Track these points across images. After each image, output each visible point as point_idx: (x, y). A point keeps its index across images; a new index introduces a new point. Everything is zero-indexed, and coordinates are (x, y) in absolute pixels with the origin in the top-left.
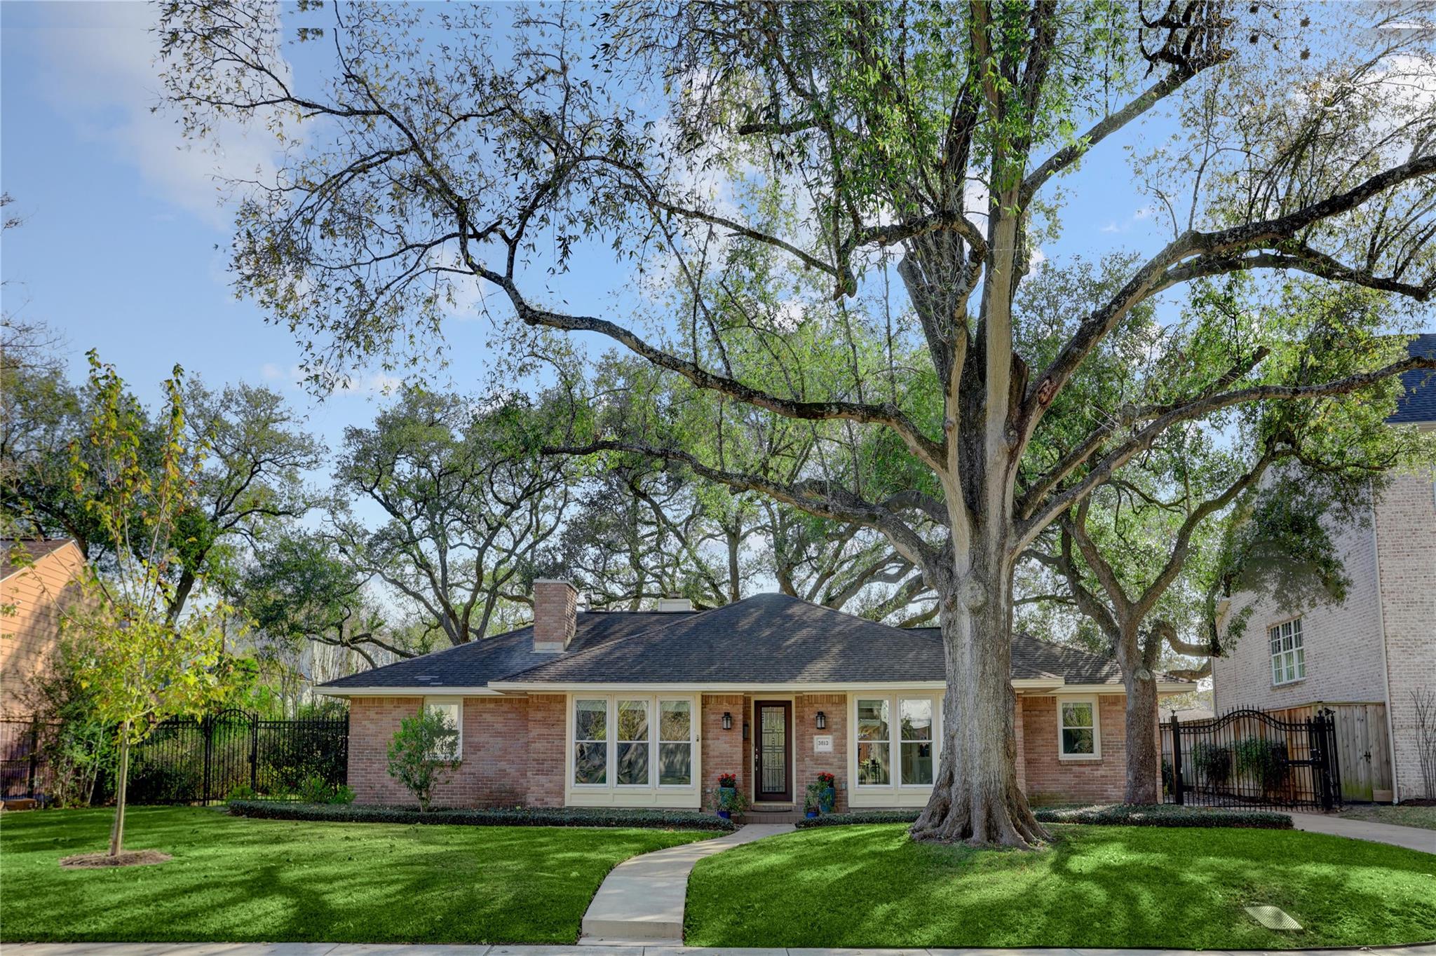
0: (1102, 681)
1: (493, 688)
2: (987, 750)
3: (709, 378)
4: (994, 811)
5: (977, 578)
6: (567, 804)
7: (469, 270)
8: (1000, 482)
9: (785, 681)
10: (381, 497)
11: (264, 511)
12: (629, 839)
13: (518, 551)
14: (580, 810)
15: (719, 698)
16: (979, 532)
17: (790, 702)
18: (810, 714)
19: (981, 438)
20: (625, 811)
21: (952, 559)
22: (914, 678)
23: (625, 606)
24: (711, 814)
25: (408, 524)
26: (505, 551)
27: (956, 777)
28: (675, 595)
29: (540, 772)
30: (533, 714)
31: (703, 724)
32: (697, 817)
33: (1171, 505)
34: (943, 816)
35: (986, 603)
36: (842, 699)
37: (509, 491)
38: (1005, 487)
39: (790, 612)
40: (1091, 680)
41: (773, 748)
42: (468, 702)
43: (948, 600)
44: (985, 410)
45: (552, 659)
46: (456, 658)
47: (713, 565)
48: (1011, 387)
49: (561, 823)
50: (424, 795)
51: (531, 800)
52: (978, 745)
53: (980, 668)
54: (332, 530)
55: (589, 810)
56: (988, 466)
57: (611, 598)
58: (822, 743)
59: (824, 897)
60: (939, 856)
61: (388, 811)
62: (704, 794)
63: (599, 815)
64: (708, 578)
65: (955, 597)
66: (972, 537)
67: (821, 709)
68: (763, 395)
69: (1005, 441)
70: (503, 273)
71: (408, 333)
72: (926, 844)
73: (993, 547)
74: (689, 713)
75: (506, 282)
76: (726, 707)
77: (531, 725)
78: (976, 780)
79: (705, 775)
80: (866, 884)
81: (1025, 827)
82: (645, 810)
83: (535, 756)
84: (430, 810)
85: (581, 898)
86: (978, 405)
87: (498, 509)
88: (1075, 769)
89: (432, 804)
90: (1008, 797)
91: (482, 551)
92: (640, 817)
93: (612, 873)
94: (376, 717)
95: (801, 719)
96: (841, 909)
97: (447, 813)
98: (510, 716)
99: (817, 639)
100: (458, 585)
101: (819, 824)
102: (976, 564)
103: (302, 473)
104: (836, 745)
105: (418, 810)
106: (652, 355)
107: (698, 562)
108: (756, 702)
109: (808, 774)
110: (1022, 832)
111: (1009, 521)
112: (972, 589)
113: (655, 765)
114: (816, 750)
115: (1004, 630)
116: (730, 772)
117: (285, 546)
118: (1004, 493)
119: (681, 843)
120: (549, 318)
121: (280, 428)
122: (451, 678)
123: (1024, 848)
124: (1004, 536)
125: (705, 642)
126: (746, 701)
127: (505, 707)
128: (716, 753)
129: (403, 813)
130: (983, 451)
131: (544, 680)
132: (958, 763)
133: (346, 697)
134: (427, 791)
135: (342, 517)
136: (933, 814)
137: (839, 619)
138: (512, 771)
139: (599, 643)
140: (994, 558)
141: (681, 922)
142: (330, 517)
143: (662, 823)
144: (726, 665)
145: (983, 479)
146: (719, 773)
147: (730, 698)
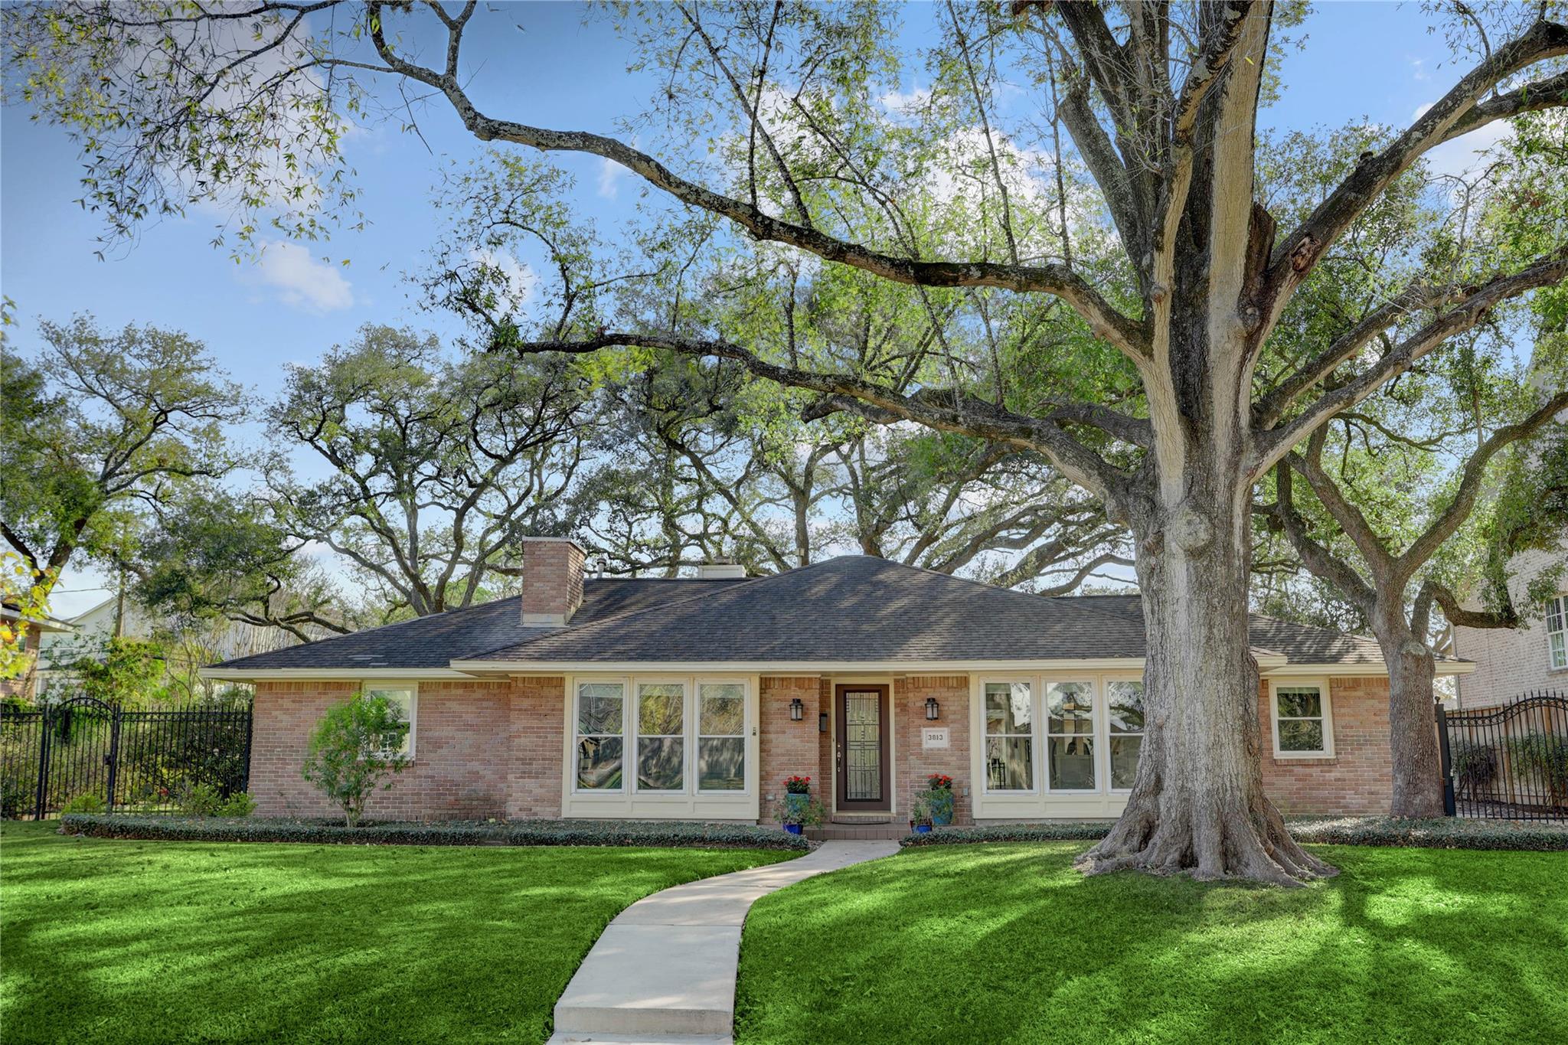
0: (1335, 659)
1: (458, 669)
2: (1217, 744)
3: (776, 226)
4: (1233, 830)
5: (1196, 507)
6: (566, 813)
7: (385, 65)
8: (1232, 378)
9: (880, 659)
10: (325, 448)
11: (172, 470)
12: (648, 865)
13: (513, 517)
14: (582, 823)
15: (785, 680)
16: (1200, 446)
17: (887, 686)
18: (916, 700)
19: (1200, 319)
20: (647, 825)
21: (1155, 484)
22: (1067, 655)
23: (656, 573)
24: (774, 828)
25: (362, 482)
26: (496, 517)
27: (1167, 783)
28: (722, 560)
29: (525, 774)
30: (517, 702)
31: (761, 713)
32: (754, 832)
33: (1424, 443)
34: (1146, 838)
35: (1212, 542)
36: (963, 682)
37: (499, 444)
38: (1238, 385)
39: (881, 577)
40: (1318, 658)
41: (863, 746)
42: (424, 686)
43: (1150, 539)
44: (1207, 281)
45: (545, 633)
46: (411, 633)
47: (772, 531)
48: (1250, 247)
49: (551, 841)
50: (352, 805)
51: (513, 810)
52: (1203, 738)
53: (1204, 631)
54: (264, 492)
55: (597, 823)
56: (1213, 356)
57: (636, 566)
58: (934, 737)
59: (973, 963)
60: (1153, 895)
61: (299, 826)
62: (763, 802)
63: (608, 830)
64: (766, 543)
65: (1160, 537)
66: (1189, 454)
67: (931, 695)
68: (861, 251)
69: (1239, 322)
70: (441, 71)
71: (283, 152)
72: (1128, 879)
73: (1221, 467)
74: (741, 700)
75: (446, 84)
76: (795, 693)
77: (513, 715)
78: (1200, 785)
79: (764, 778)
80: (1043, 940)
81: (1281, 853)
82: (678, 823)
83: (520, 755)
84: (361, 824)
85: (558, 966)
86: (1196, 275)
87: (485, 465)
88: (1298, 770)
89: (364, 816)
90: (1251, 810)
91: (461, 514)
92: (669, 833)
93: (617, 919)
94: (293, 706)
95: (903, 707)
96: (1009, 984)
97: (383, 829)
98: (485, 704)
99: (923, 608)
100: (434, 556)
101: (936, 842)
102: (1195, 490)
103: (225, 429)
104: (953, 740)
105: (342, 824)
106: (683, 190)
107: (753, 526)
108: (837, 686)
109: (913, 776)
110: (1279, 861)
111: (1245, 430)
112: (1189, 523)
113: (693, 765)
114: (925, 746)
115: (1239, 580)
116: (802, 774)
117: (196, 506)
118: (1237, 393)
119: (729, 870)
120: (514, 130)
121: (199, 379)
122: (400, 658)
123: (1287, 885)
124: (1238, 451)
125: (765, 612)
126: (824, 684)
127: (479, 693)
128: (779, 751)
129: (316, 829)
130: (1204, 336)
131: (531, 658)
132: (1171, 765)
133: (250, 681)
134: (358, 799)
135: (279, 478)
136: (1130, 834)
137: (952, 585)
138: (488, 774)
139: (612, 613)
140: (1222, 482)
141: (729, 1007)
142: (263, 477)
143: (702, 841)
144: (795, 640)
145: (1204, 373)
146: (787, 775)
147: (801, 681)
